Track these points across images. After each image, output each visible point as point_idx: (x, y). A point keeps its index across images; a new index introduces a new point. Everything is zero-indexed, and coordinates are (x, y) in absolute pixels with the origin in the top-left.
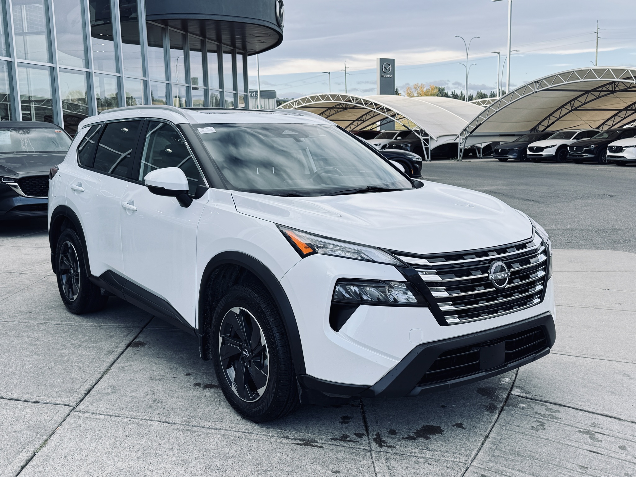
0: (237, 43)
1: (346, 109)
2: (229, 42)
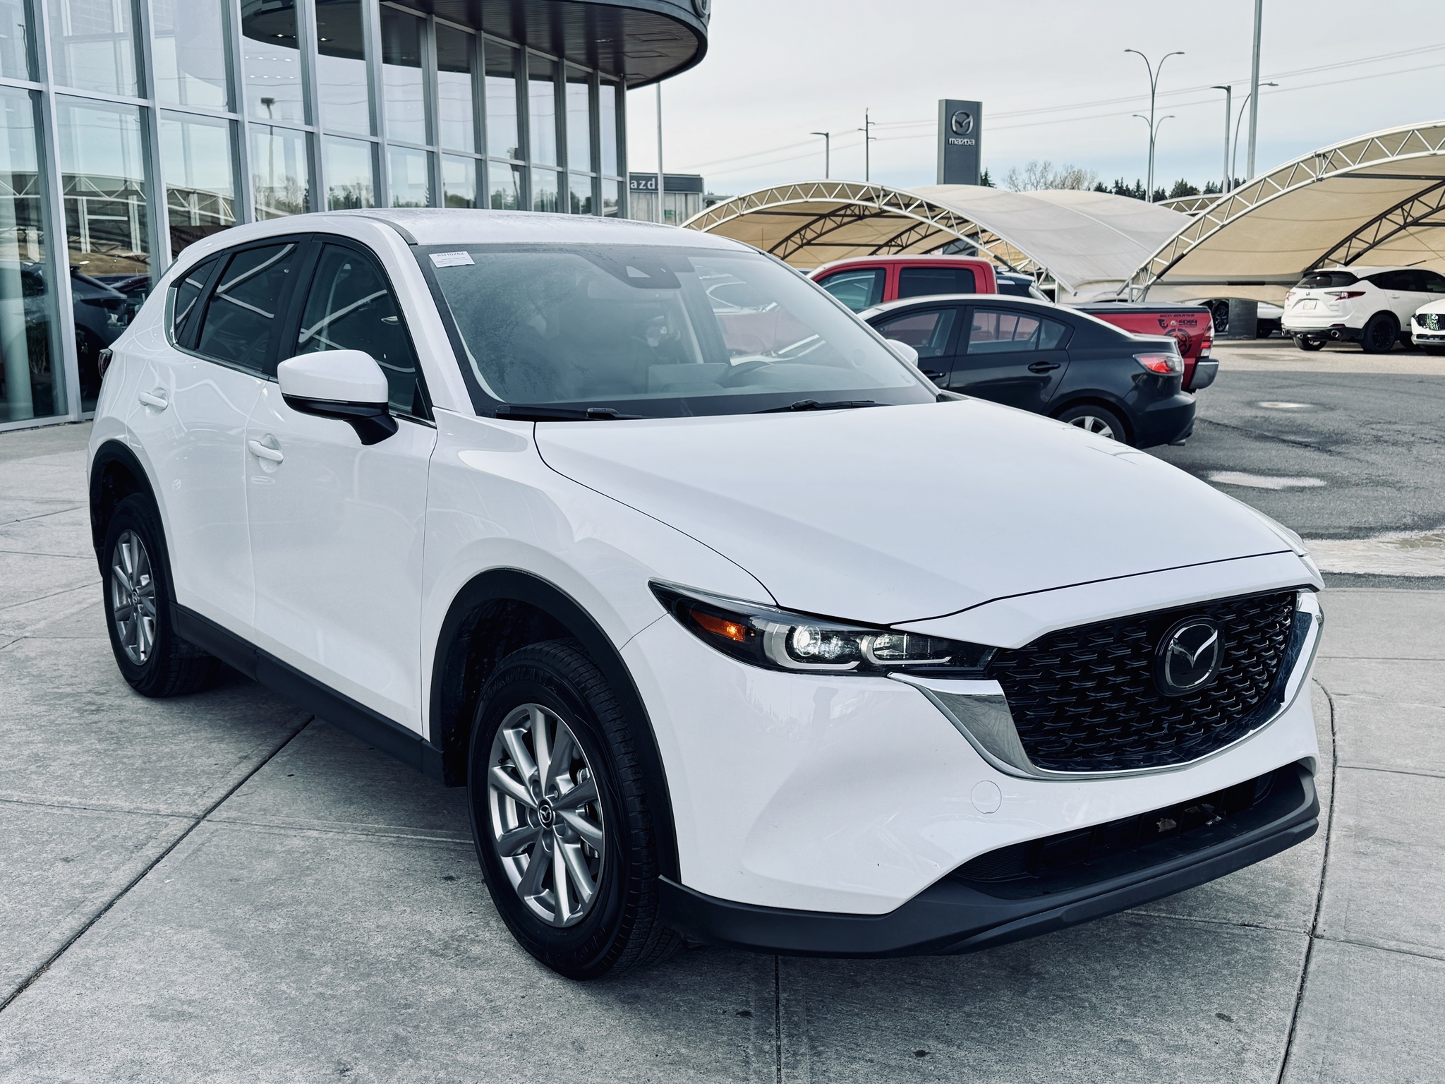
0: (600, 56)
1: (861, 217)
2: (581, 54)
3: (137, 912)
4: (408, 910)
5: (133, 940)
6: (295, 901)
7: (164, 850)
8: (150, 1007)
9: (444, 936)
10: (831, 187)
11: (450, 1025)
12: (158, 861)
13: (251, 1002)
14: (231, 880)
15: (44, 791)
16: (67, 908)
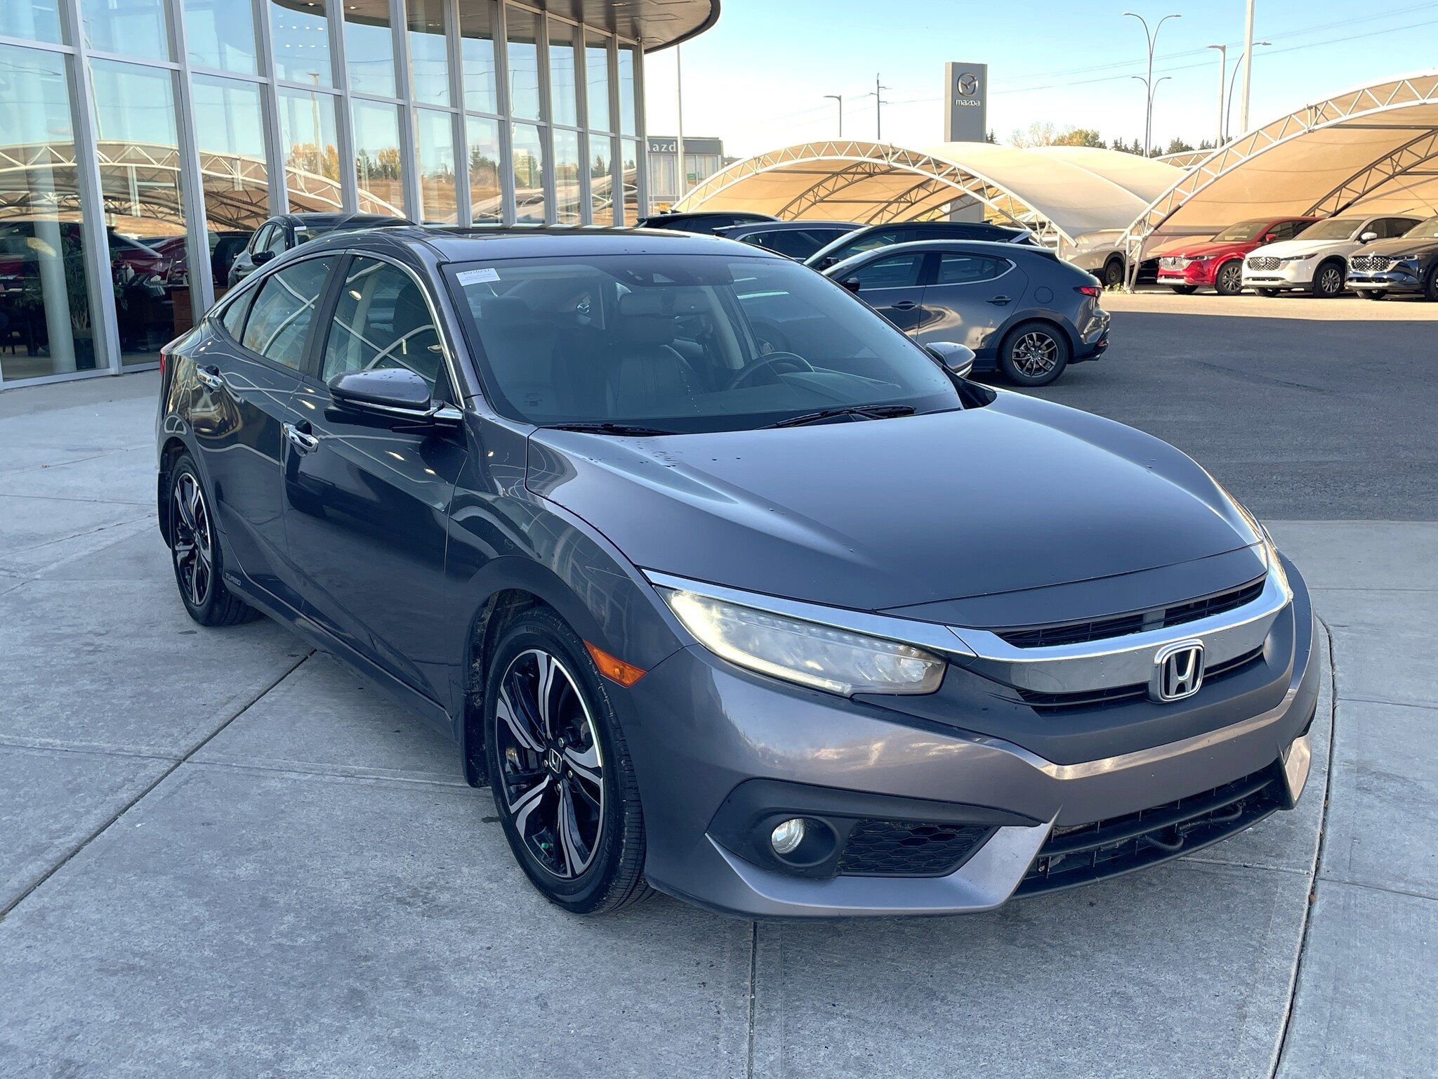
0: (618, 20)
1: (871, 175)
2: (600, 19)
3: (103, 858)
4: (379, 855)
5: (94, 888)
6: (265, 844)
7: (140, 793)
8: (102, 960)
10: (841, 146)
12: (132, 804)
13: (206, 953)
14: (203, 824)
15: (27, 733)
16: (30, 855)
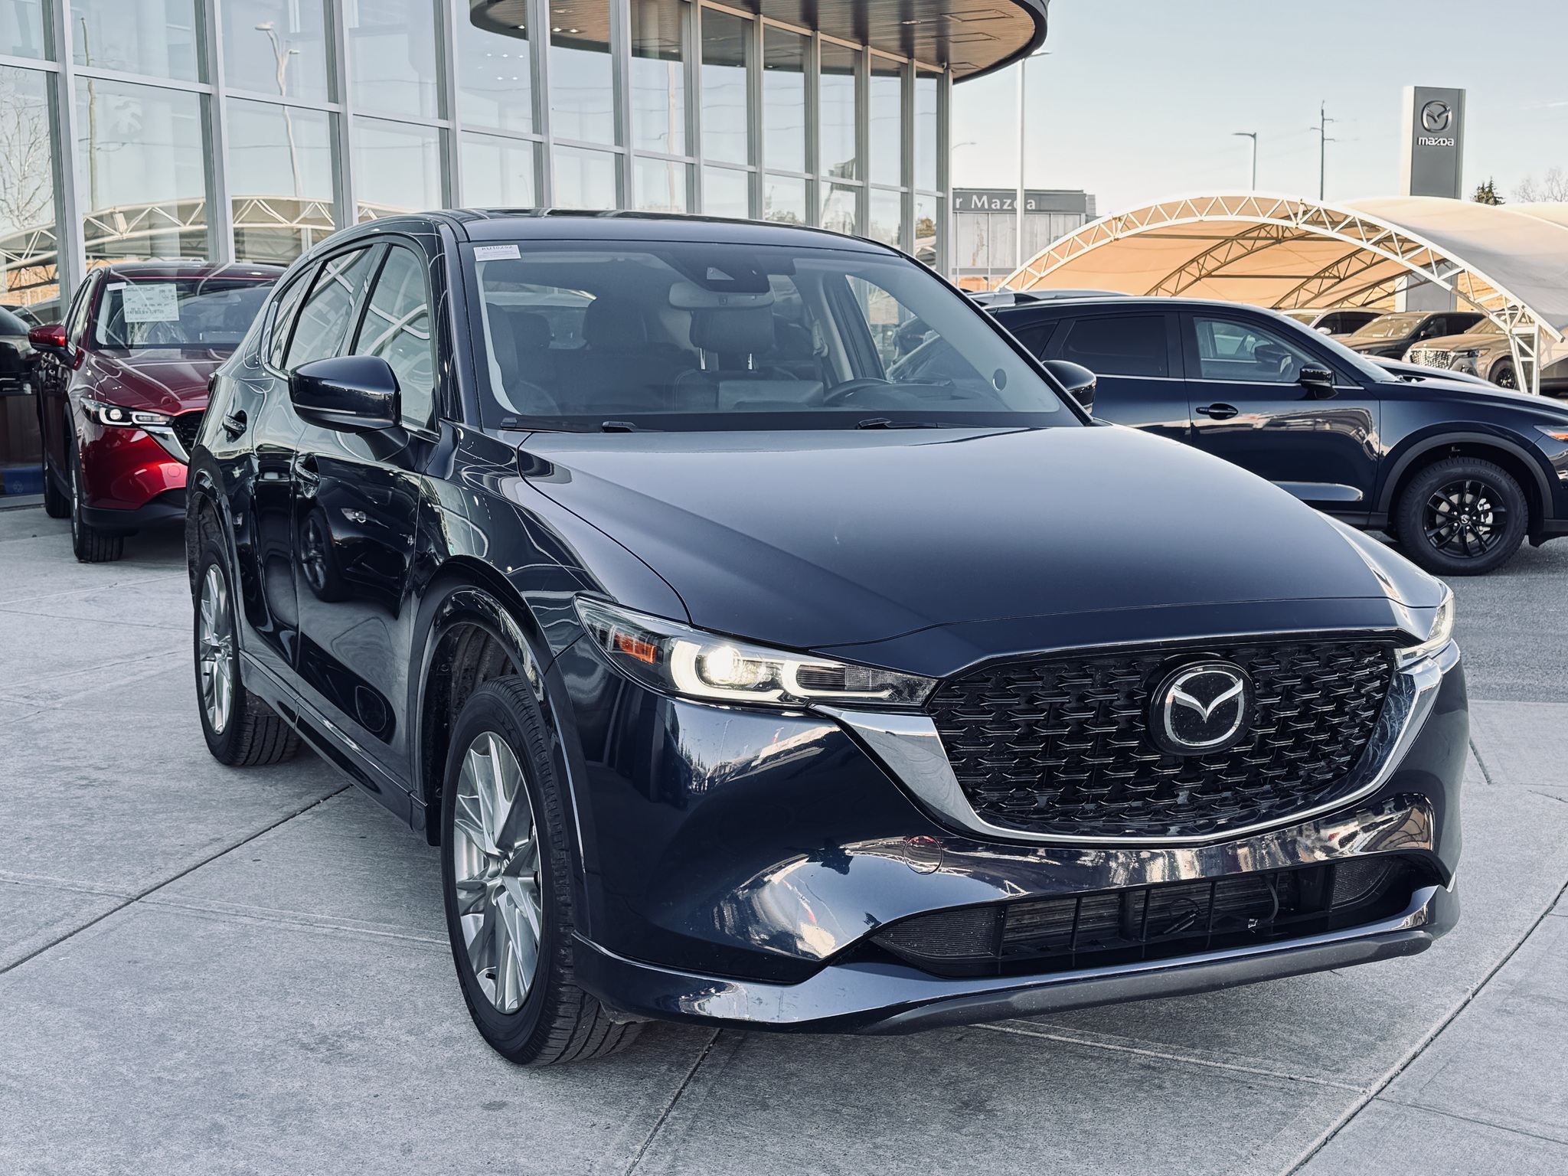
0: (916, 41)
1: (1278, 241)
2: (892, 40)
6: (186, 984)
7: (76, 928)
9: (327, 1031)
10: (1231, 203)
11: (279, 1119)
12: (65, 938)
13: (81, 1081)
14: (130, 962)
